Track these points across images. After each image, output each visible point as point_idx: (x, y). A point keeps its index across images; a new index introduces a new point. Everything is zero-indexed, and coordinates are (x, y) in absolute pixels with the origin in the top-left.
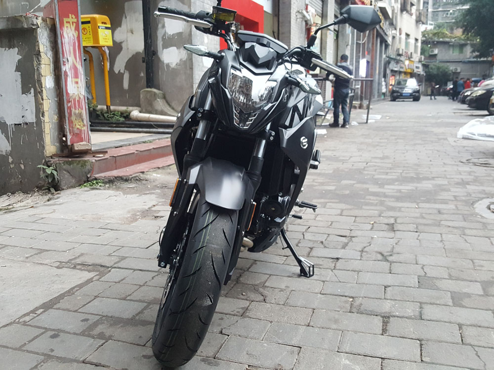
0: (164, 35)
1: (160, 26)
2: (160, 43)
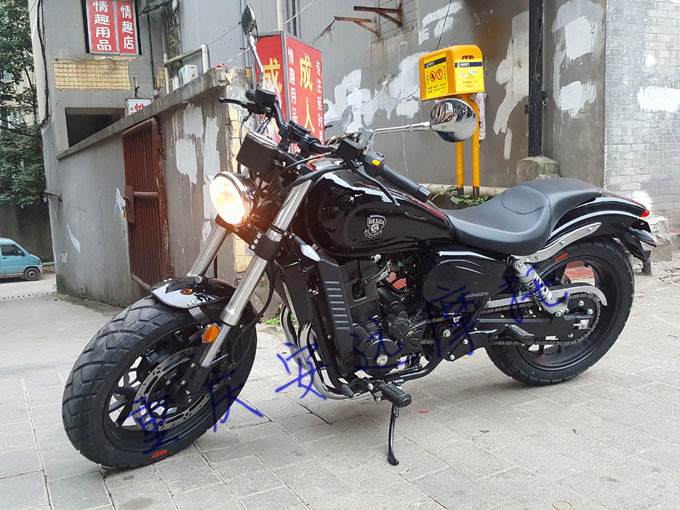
0: (564, 62)
1: (558, 47)
2: (557, 77)
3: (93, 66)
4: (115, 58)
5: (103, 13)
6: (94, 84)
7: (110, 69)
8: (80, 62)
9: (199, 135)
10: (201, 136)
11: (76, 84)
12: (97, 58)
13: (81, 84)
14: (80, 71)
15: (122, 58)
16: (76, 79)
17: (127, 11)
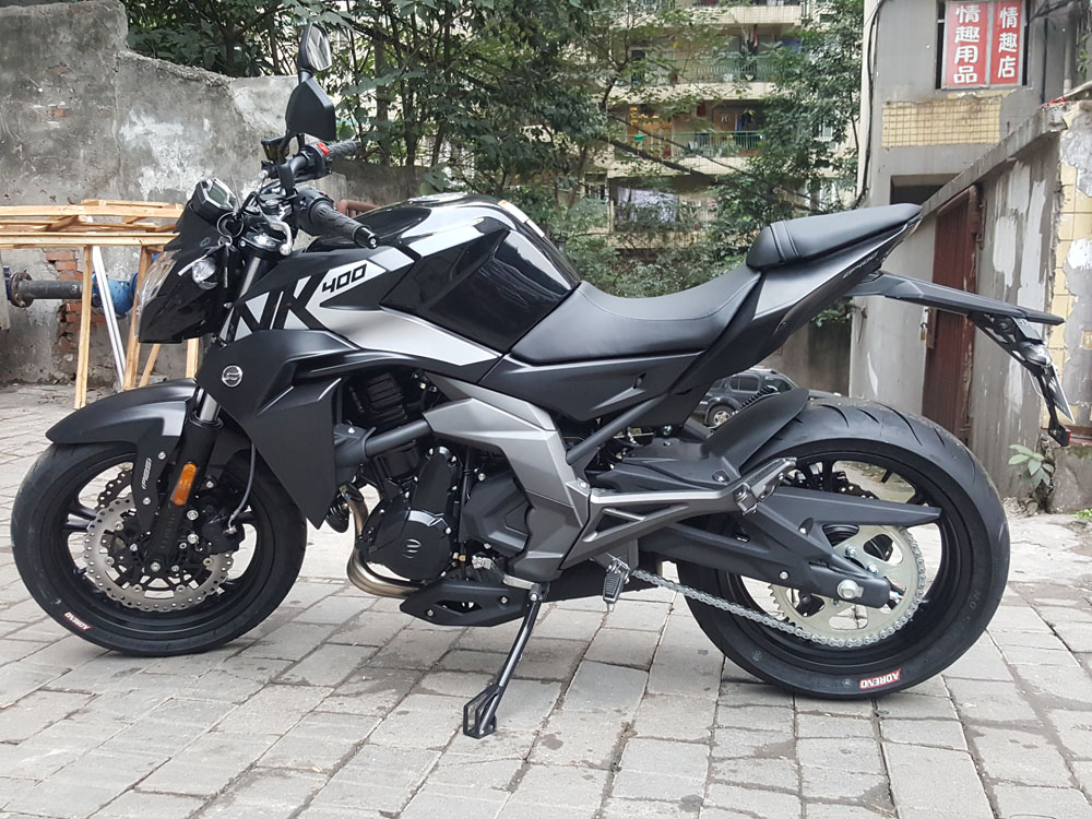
3: (943, 109)
4: (982, 94)
5: (970, 23)
6: (941, 137)
7: (970, 111)
8: (924, 103)
9: (1023, 210)
10: (1024, 211)
11: (914, 138)
12: (951, 96)
13: (921, 137)
14: (921, 117)
15: (993, 93)
16: (914, 131)
17: (1010, 16)
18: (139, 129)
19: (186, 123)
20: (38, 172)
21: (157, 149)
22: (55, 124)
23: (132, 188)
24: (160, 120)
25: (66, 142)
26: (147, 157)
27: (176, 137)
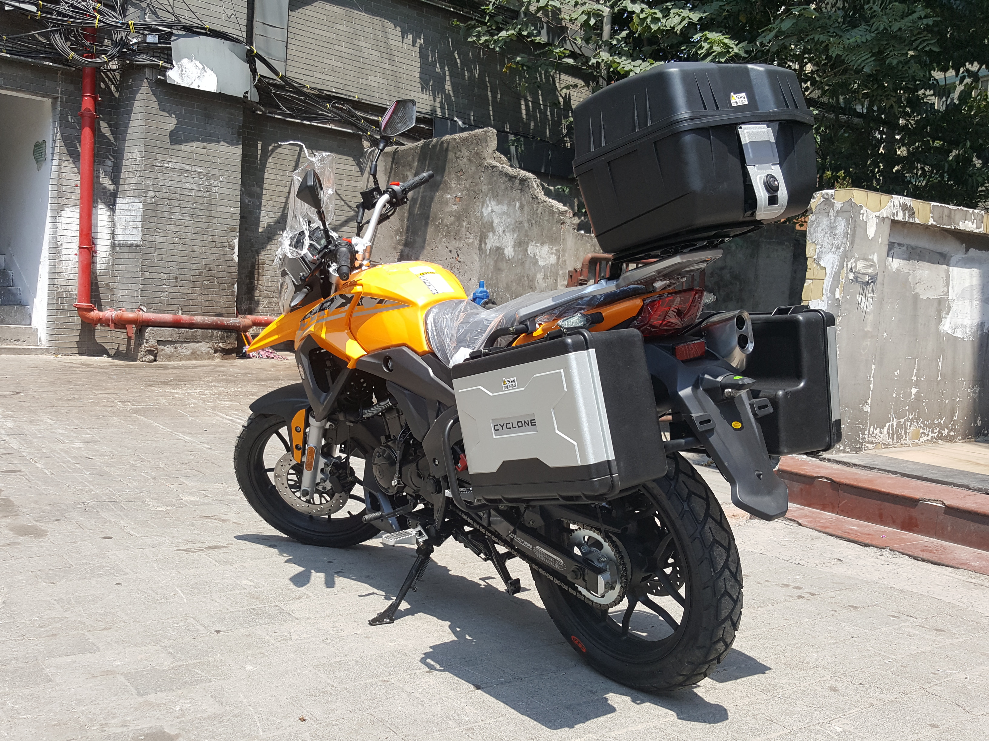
18: (489, 209)
19: (509, 205)
20: (446, 236)
21: (496, 221)
22: (455, 207)
23: (483, 245)
24: (499, 203)
25: (459, 217)
26: (491, 227)
27: (504, 213)
